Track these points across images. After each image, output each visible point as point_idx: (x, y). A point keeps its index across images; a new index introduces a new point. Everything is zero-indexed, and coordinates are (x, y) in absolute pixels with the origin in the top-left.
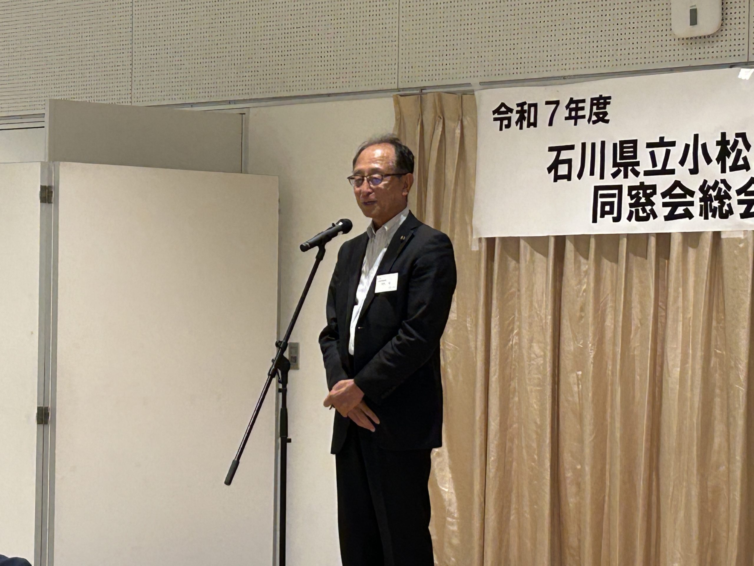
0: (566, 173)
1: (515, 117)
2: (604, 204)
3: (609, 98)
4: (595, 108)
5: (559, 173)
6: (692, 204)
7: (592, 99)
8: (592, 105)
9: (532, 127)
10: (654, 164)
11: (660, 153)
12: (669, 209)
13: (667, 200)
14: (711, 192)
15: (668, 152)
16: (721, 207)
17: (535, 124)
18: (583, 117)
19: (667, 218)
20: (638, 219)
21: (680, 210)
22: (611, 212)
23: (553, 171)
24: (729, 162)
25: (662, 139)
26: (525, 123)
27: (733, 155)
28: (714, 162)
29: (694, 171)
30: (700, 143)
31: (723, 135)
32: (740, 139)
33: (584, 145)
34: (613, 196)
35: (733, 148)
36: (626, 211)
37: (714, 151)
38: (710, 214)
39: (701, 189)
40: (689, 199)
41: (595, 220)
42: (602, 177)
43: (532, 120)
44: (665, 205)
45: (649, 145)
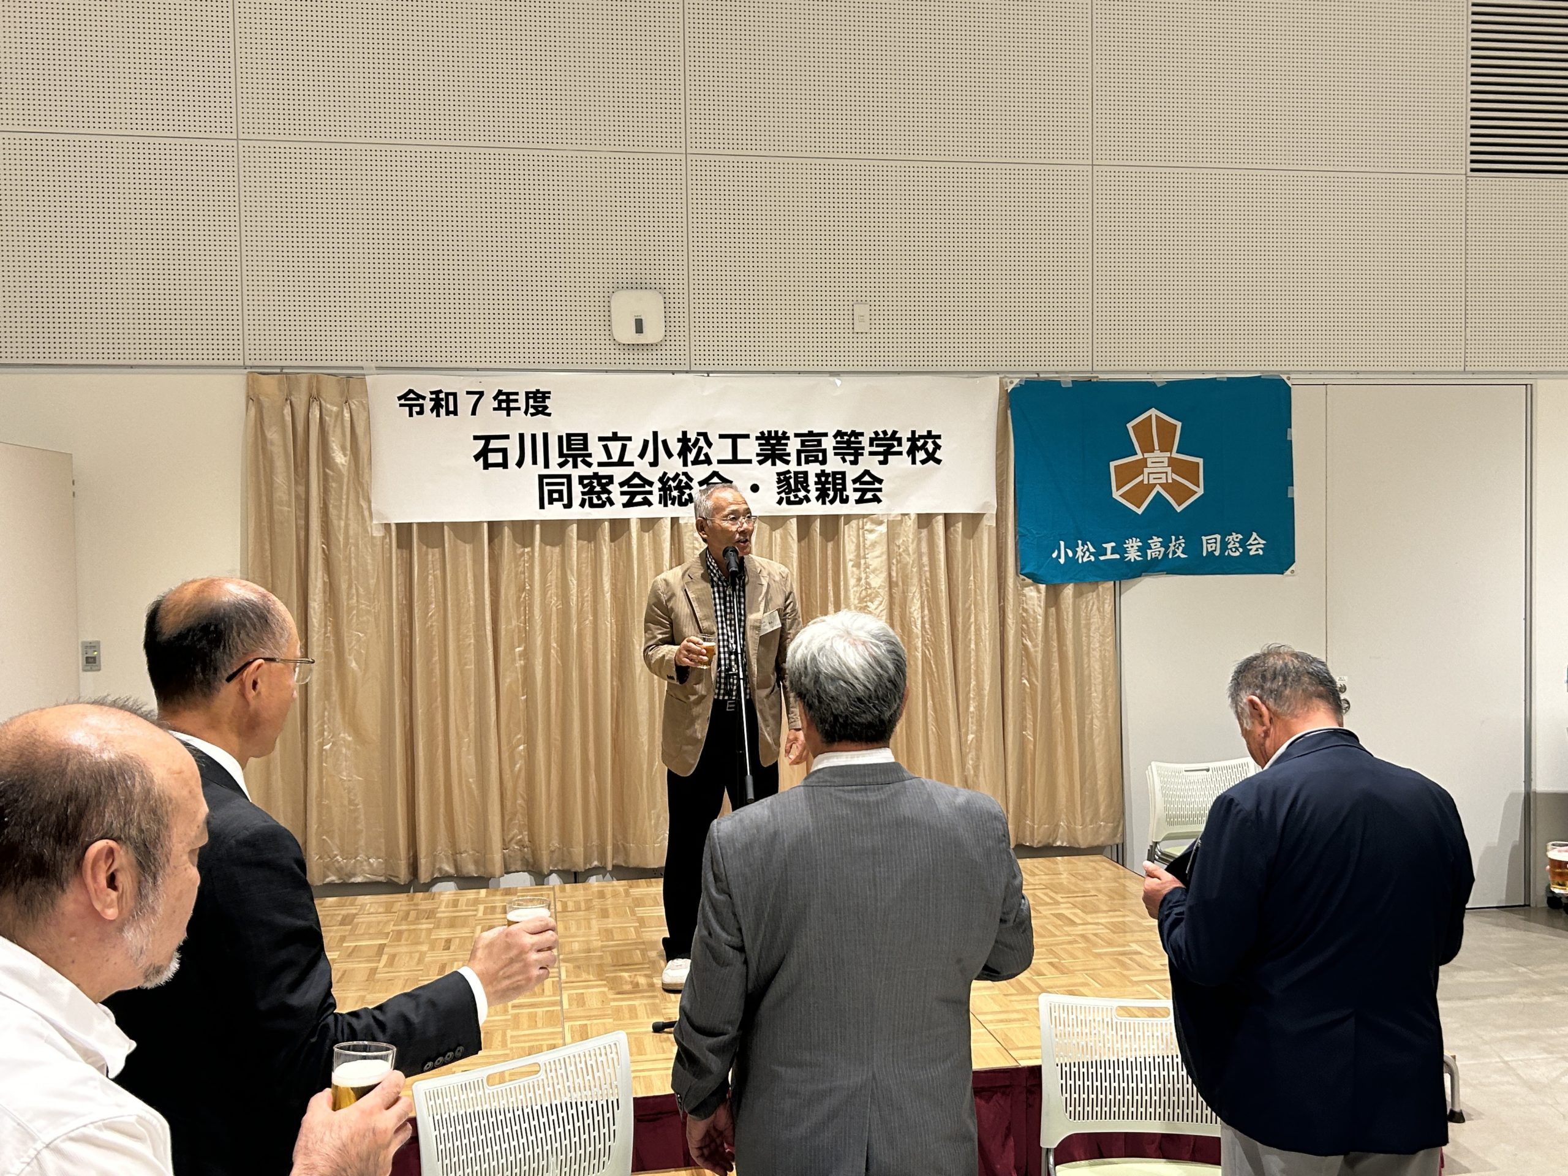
0: (500, 461)
1: (428, 405)
2: (551, 492)
3: (549, 393)
4: (531, 402)
5: (490, 461)
6: (651, 493)
7: (527, 393)
8: (527, 399)
9: (452, 416)
10: (609, 456)
11: (615, 447)
12: (627, 497)
13: (625, 489)
14: (671, 482)
15: (624, 447)
16: (680, 497)
17: (455, 413)
18: (519, 409)
19: (625, 505)
20: (592, 505)
21: (639, 499)
22: (561, 499)
23: (481, 460)
24: (691, 457)
25: (615, 434)
26: (443, 411)
27: (695, 451)
28: (676, 456)
29: (654, 464)
30: (660, 439)
31: (684, 433)
32: (701, 438)
33: (522, 436)
34: (562, 484)
35: (695, 445)
36: (577, 498)
37: (675, 447)
38: (669, 502)
39: (661, 480)
40: (647, 488)
41: (542, 506)
42: (547, 466)
43: (451, 408)
44: (623, 493)
45: (601, 439)
